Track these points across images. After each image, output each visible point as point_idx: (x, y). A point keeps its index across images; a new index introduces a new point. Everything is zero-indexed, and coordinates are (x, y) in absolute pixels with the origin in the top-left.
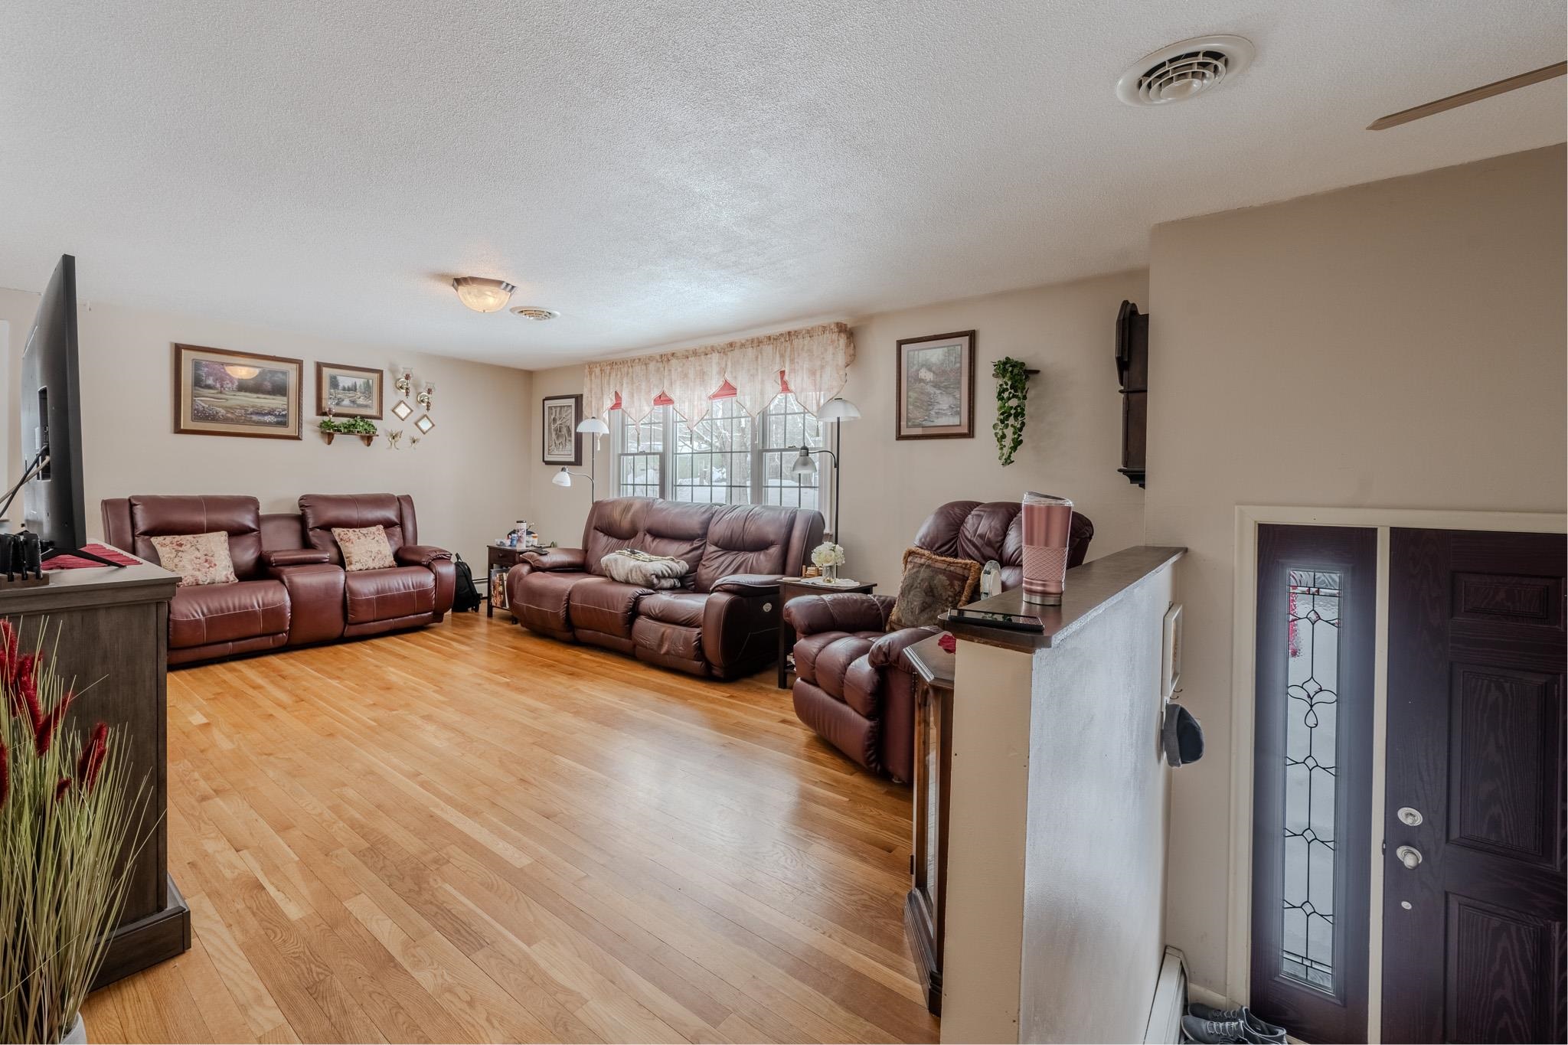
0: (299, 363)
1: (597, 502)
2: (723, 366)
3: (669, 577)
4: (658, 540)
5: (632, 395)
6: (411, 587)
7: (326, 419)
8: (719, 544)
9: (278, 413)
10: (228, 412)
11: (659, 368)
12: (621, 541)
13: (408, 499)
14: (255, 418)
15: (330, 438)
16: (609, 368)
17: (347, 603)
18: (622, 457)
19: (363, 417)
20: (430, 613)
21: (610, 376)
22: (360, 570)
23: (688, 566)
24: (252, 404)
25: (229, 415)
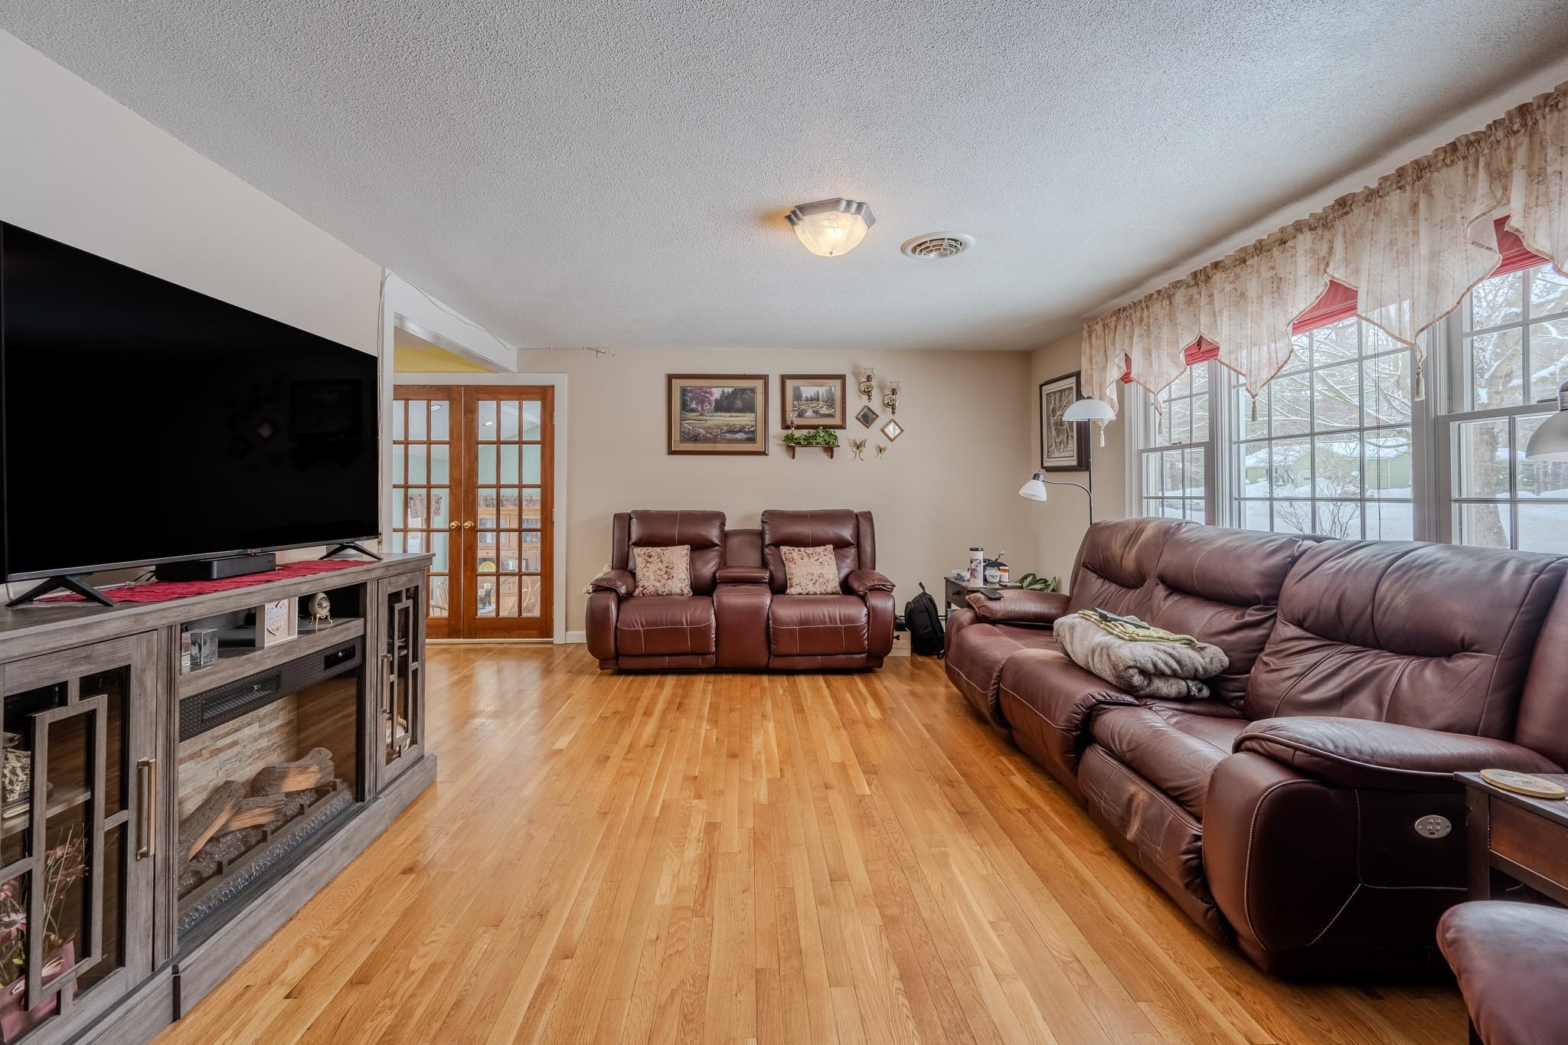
0: (764, 378)
1: (1096, 524)
2: (1323, 252)
3: (1175, 675)
4: (1176, 598)
5: (1148, 353)
6: (838, 620)
7: (790, 431)
8: (1306, 625)
9: (747, 430)
10: (707, 432)
11: (1191, 298)
12: (1124, 590)
13: (868, 516)
14: (729, 436)
15: (791, 451)
16: (1114, 318)
17: (770, 632)
18: (1144, 455)
19: (825, 427)
20: (863, 655)
21: (1115, 332)
22: (800, 594)
23: (1226, 660)
24: (726, 423)
25: (708, 435)
